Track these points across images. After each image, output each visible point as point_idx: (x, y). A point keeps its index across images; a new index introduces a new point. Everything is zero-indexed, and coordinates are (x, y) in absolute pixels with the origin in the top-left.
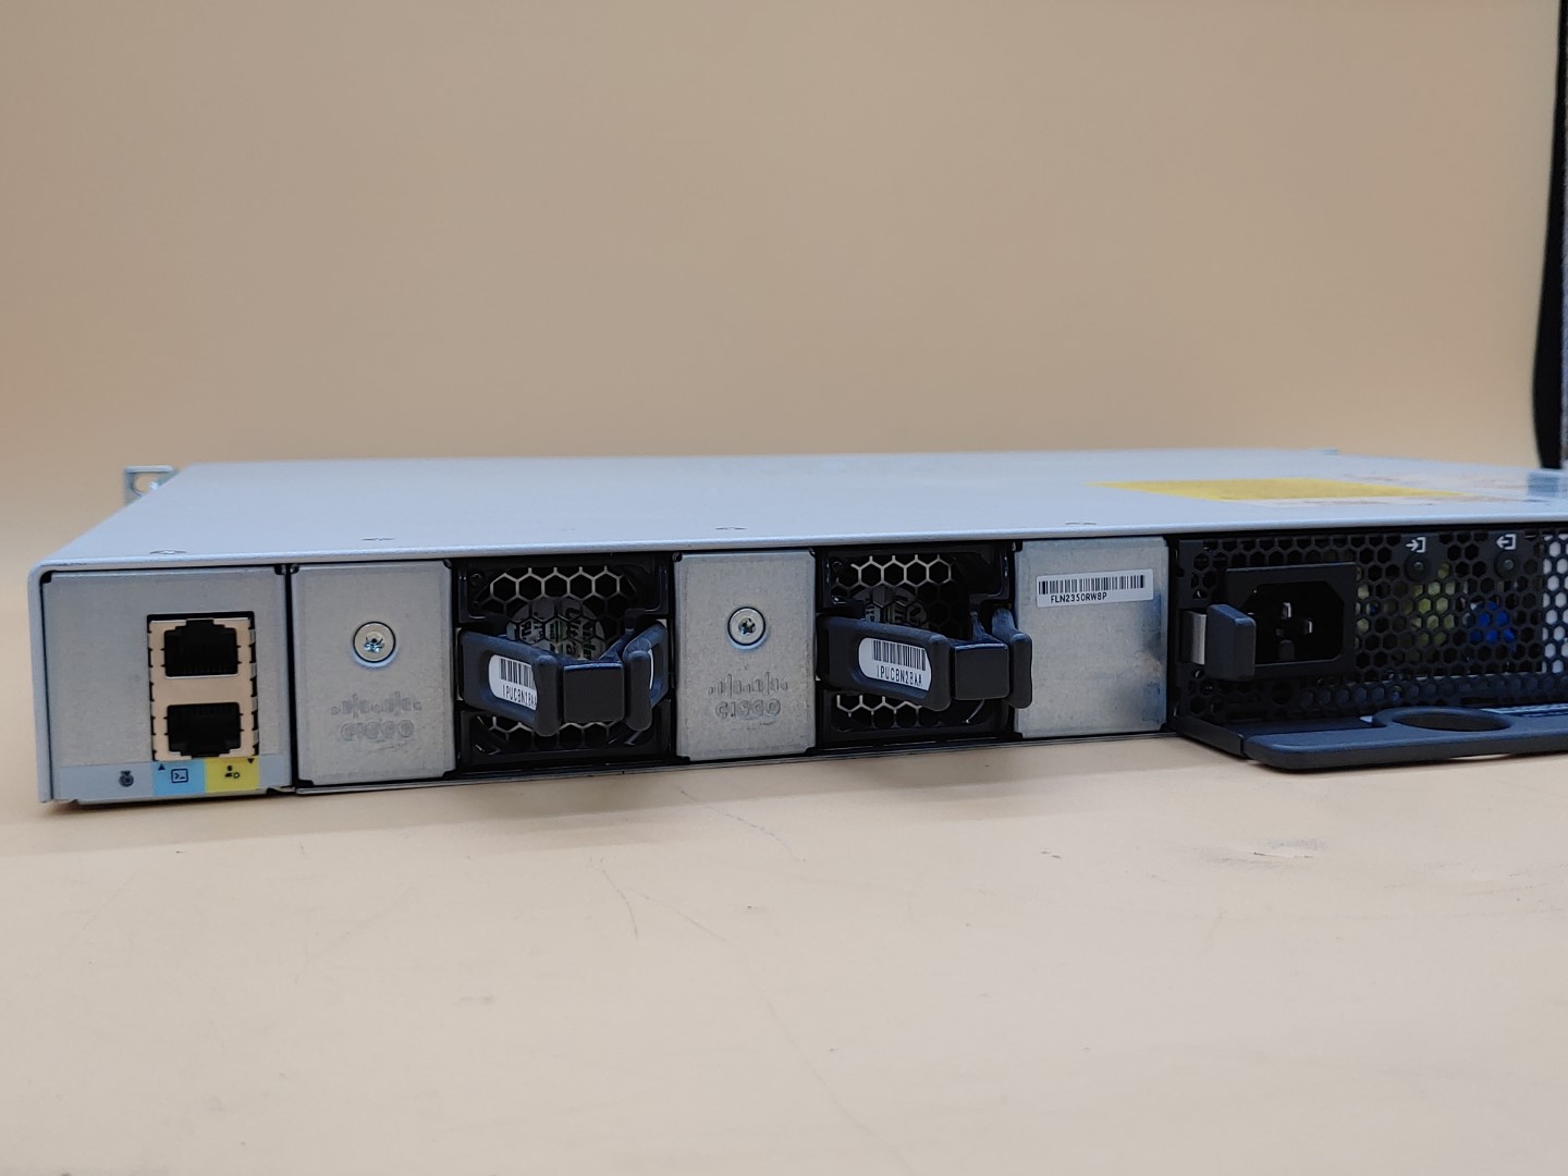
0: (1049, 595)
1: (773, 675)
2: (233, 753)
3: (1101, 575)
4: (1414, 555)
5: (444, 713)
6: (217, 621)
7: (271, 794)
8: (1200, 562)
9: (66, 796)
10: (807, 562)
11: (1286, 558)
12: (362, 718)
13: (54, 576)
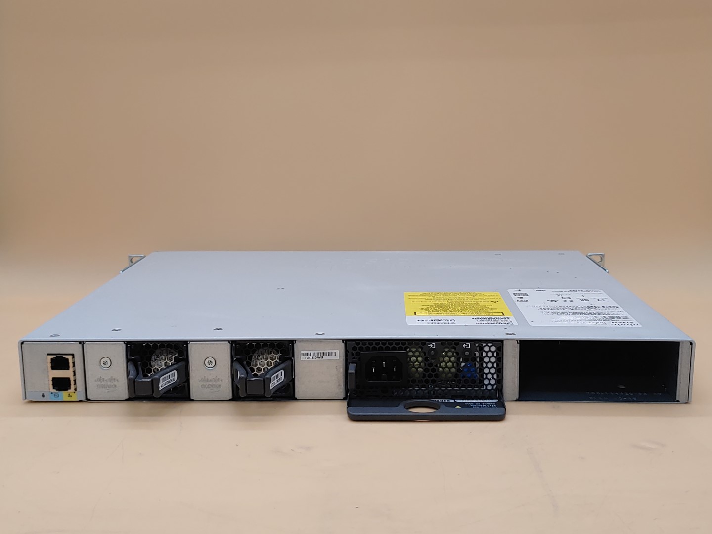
0: (305, 357)
1: (218, 377)
2: (69, 390)
3: (322, 351)
4: (431, 349)
5: (125, 383)
6: (64, 356)
7: (81, 401)
8: (354, 348)
9: (30, 398)
10: (228, 345)
11: (377, 349)
12: (103, 383)
13: (24, 343)
